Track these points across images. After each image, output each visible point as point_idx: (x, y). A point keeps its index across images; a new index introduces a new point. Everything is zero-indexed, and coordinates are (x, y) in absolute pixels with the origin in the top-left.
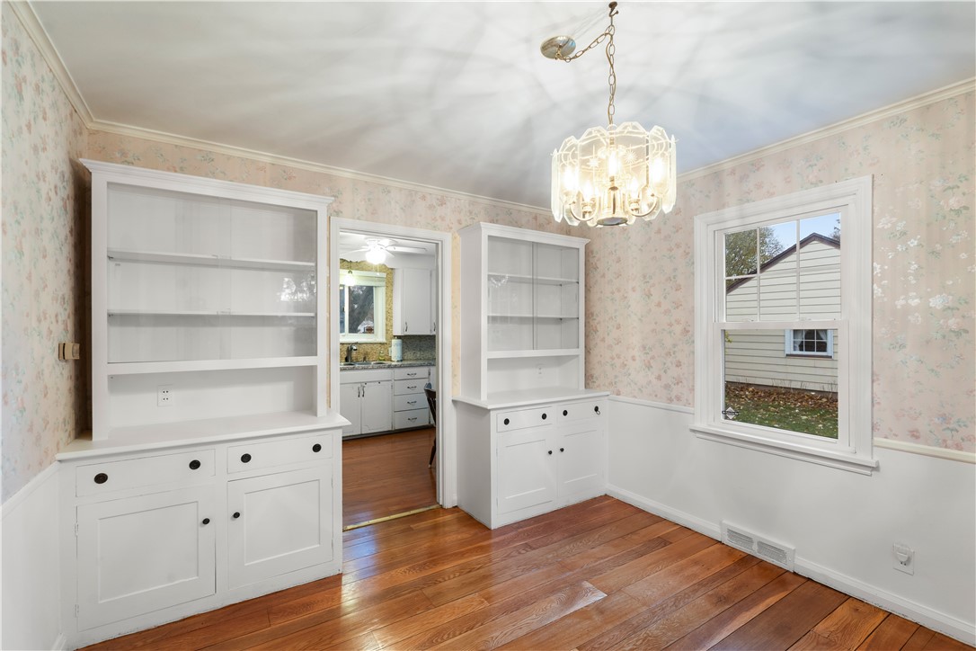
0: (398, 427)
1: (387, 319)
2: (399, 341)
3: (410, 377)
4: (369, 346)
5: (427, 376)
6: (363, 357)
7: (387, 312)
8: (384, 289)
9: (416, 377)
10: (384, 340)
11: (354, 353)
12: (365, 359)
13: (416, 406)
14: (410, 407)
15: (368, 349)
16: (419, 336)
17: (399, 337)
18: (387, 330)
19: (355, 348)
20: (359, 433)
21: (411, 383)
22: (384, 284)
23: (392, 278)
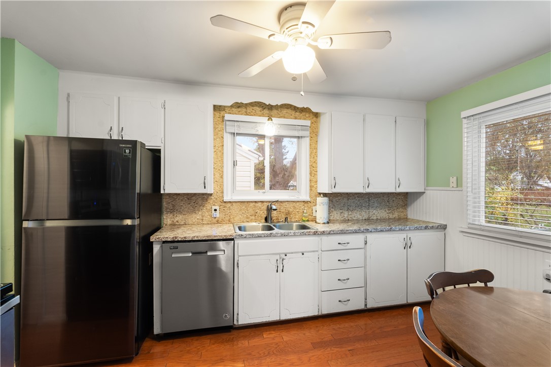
0: (325, 311)
1: (311, 174)
2: (326, 199)
3: (341, 247)
4: (292, 205)
5: (362, 245)
6: (284, 217)
7: (312, 167)
8: (308, 140)
9: (349, 246)
10: (307, 198)
11: (274, 214)
12: (286, 219)
13: (349, 284)
14: (341, 285)
15: (290, 208)
16: (347, 194)
17: (325, 195)
18: (311, 186)
19: (274, 207)
20: (278, 319)
21: (343, 255)
22: (307, 133)
23: (317, 128)
